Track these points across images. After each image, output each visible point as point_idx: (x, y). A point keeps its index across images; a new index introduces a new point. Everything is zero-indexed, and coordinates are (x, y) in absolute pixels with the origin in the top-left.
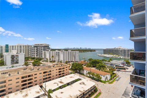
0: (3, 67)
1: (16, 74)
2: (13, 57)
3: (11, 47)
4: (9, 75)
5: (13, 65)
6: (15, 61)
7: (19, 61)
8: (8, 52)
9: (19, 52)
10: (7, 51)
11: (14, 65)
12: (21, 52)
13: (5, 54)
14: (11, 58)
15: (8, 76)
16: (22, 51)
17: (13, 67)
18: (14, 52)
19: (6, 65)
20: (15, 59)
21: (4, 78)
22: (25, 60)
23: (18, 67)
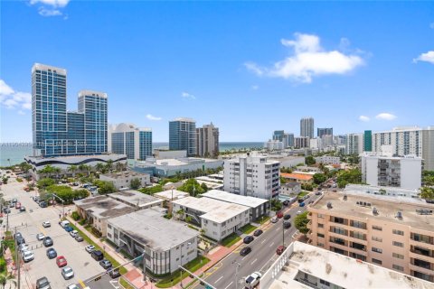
0: (359, 186)
1: (393, 216)
2: (383, 165)
3: (379, 138)
4: (375, 213)
5: (384, 188)
6: (389, 179)
7: (402, 181)
8: (370, 150)
9: (401, 153)
10: (368, 147)
11: (388, 189)
12: (407, 152)
13: (363, 154)
14: (379, 167)
15: (371, 213)
16: (412, 150)
17: (383, 192)
18: (387, 152)
19: (366, 184)
20: (388, 171)
21: (364, 215)
22: (423, 180)
23: (400, 199)
